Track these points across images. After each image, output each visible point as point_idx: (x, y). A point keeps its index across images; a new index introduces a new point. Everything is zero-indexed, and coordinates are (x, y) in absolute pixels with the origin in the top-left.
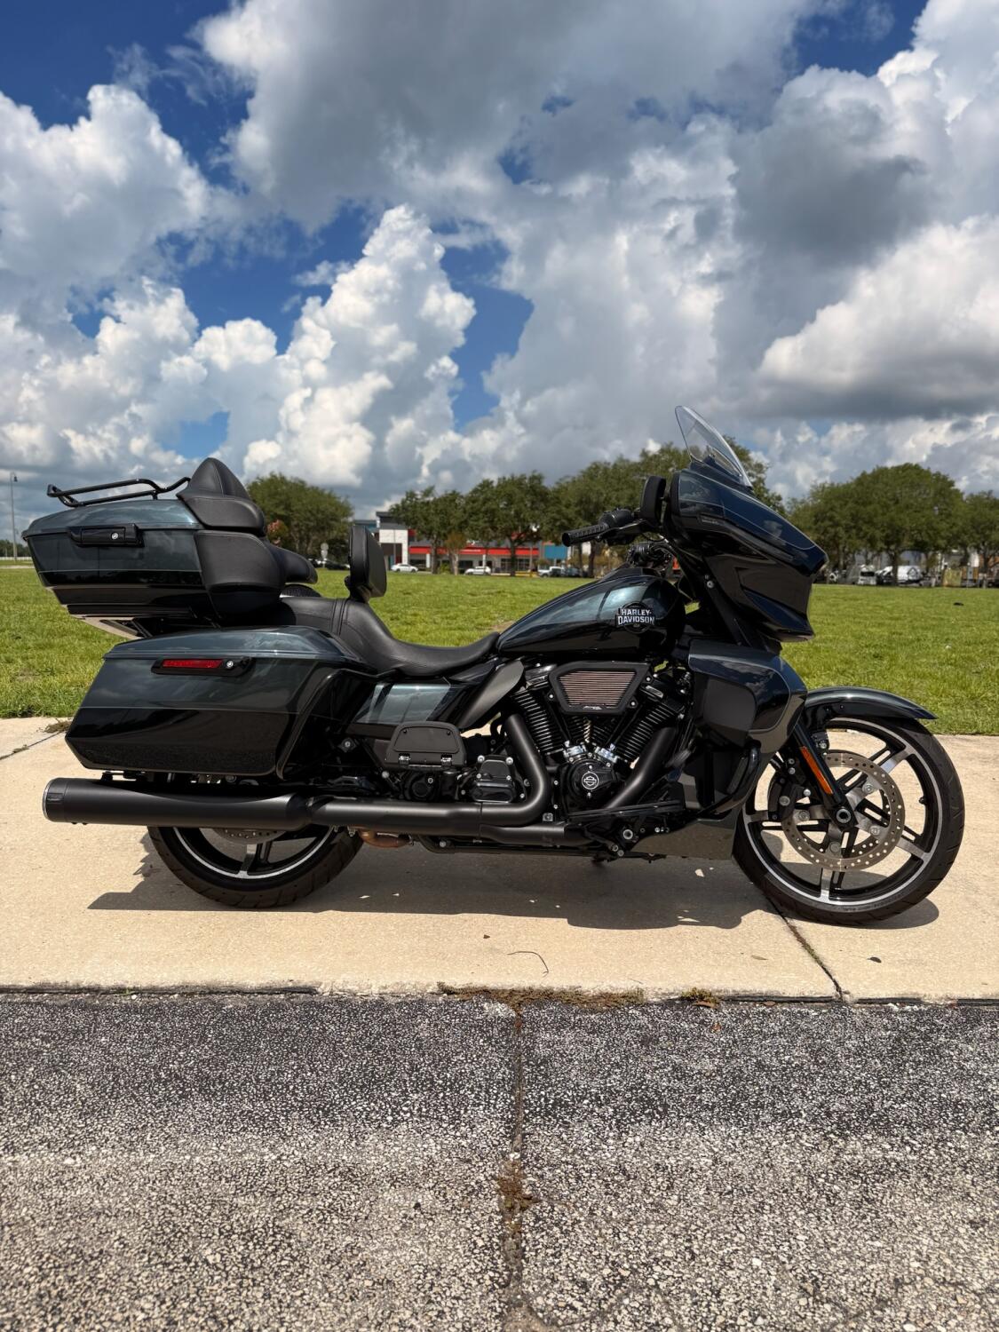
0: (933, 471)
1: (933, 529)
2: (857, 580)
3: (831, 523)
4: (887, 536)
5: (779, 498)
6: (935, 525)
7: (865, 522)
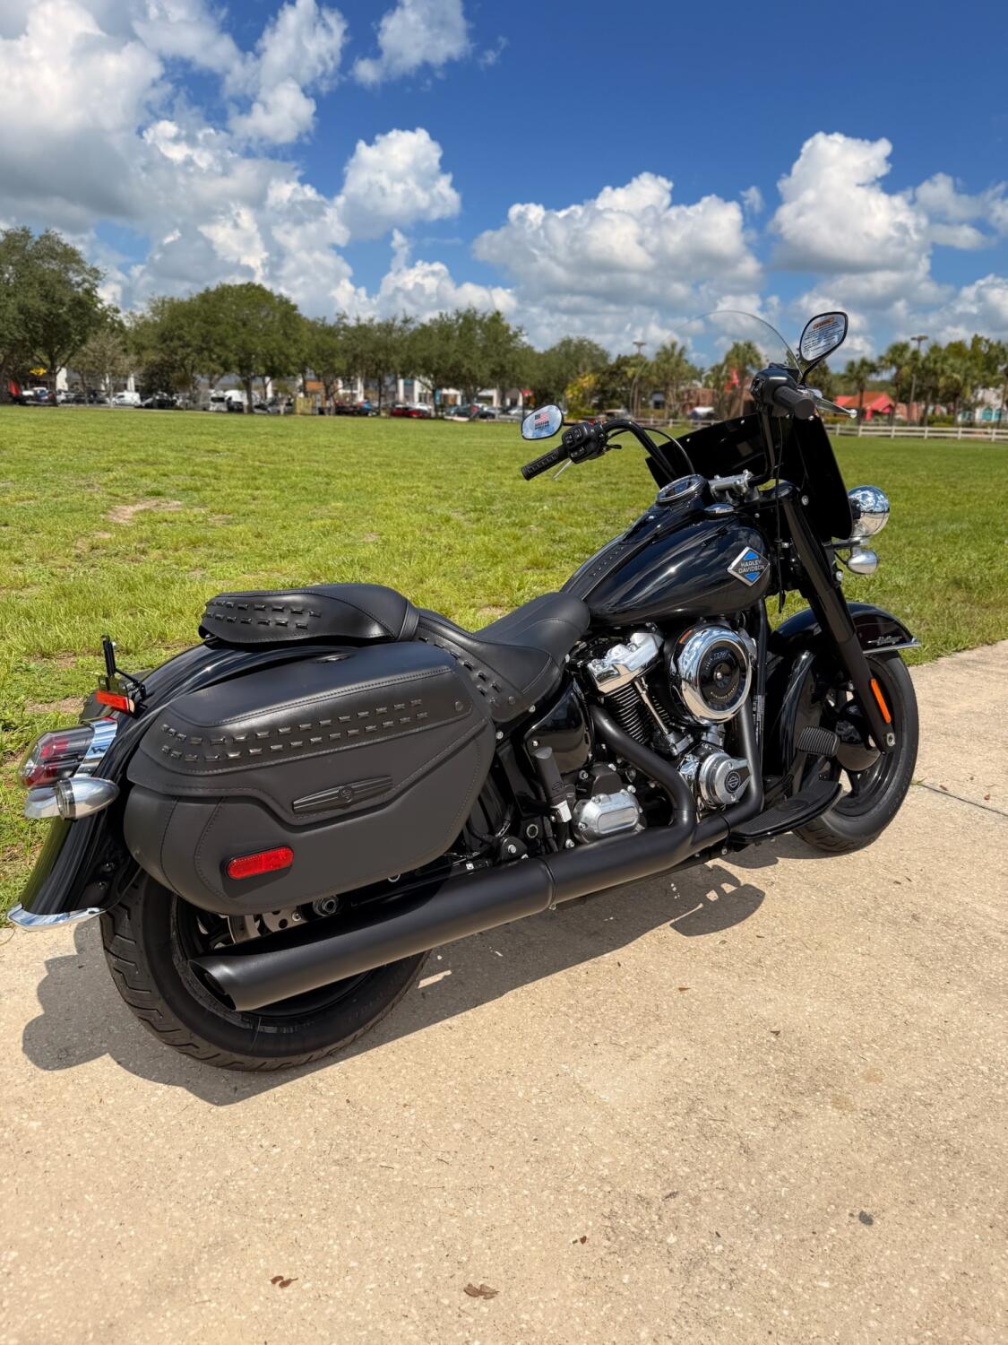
0: (276, 293)
1: (283, 354)
2: (209, 405)
3: (181, 343)
4: (241, 360)
5: (117, 311)
6: (286, 351)
7: (218, 344)
